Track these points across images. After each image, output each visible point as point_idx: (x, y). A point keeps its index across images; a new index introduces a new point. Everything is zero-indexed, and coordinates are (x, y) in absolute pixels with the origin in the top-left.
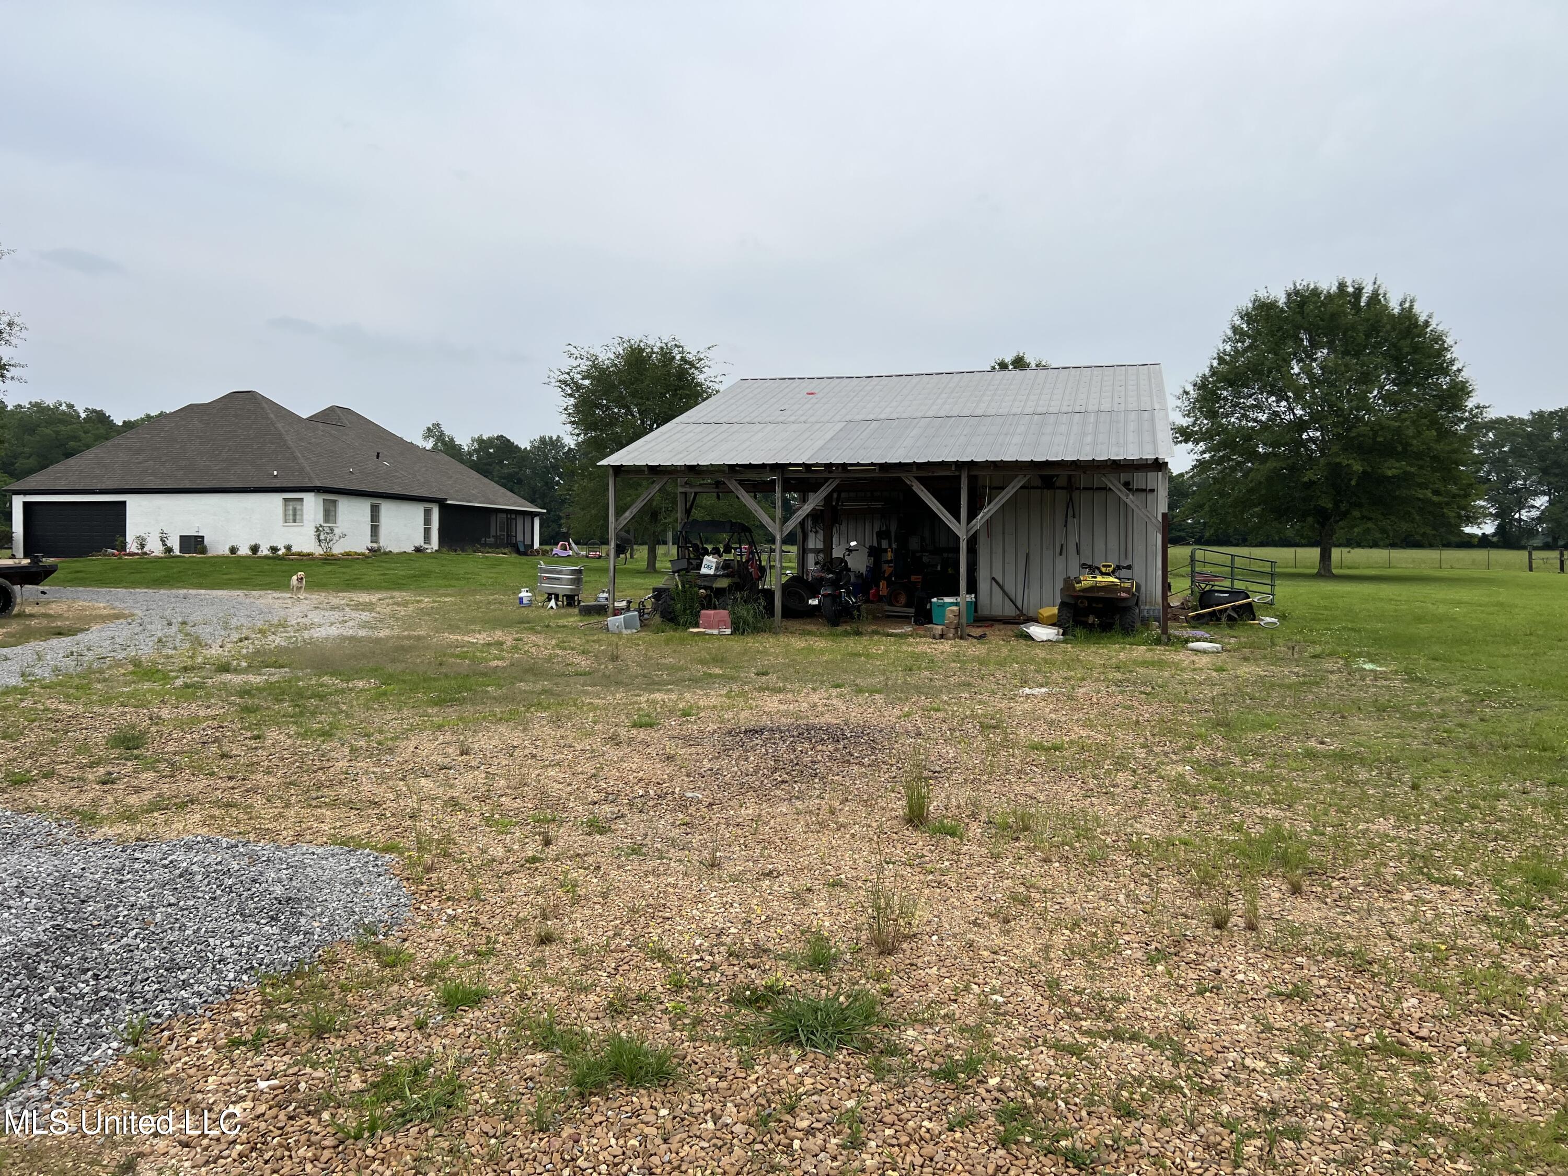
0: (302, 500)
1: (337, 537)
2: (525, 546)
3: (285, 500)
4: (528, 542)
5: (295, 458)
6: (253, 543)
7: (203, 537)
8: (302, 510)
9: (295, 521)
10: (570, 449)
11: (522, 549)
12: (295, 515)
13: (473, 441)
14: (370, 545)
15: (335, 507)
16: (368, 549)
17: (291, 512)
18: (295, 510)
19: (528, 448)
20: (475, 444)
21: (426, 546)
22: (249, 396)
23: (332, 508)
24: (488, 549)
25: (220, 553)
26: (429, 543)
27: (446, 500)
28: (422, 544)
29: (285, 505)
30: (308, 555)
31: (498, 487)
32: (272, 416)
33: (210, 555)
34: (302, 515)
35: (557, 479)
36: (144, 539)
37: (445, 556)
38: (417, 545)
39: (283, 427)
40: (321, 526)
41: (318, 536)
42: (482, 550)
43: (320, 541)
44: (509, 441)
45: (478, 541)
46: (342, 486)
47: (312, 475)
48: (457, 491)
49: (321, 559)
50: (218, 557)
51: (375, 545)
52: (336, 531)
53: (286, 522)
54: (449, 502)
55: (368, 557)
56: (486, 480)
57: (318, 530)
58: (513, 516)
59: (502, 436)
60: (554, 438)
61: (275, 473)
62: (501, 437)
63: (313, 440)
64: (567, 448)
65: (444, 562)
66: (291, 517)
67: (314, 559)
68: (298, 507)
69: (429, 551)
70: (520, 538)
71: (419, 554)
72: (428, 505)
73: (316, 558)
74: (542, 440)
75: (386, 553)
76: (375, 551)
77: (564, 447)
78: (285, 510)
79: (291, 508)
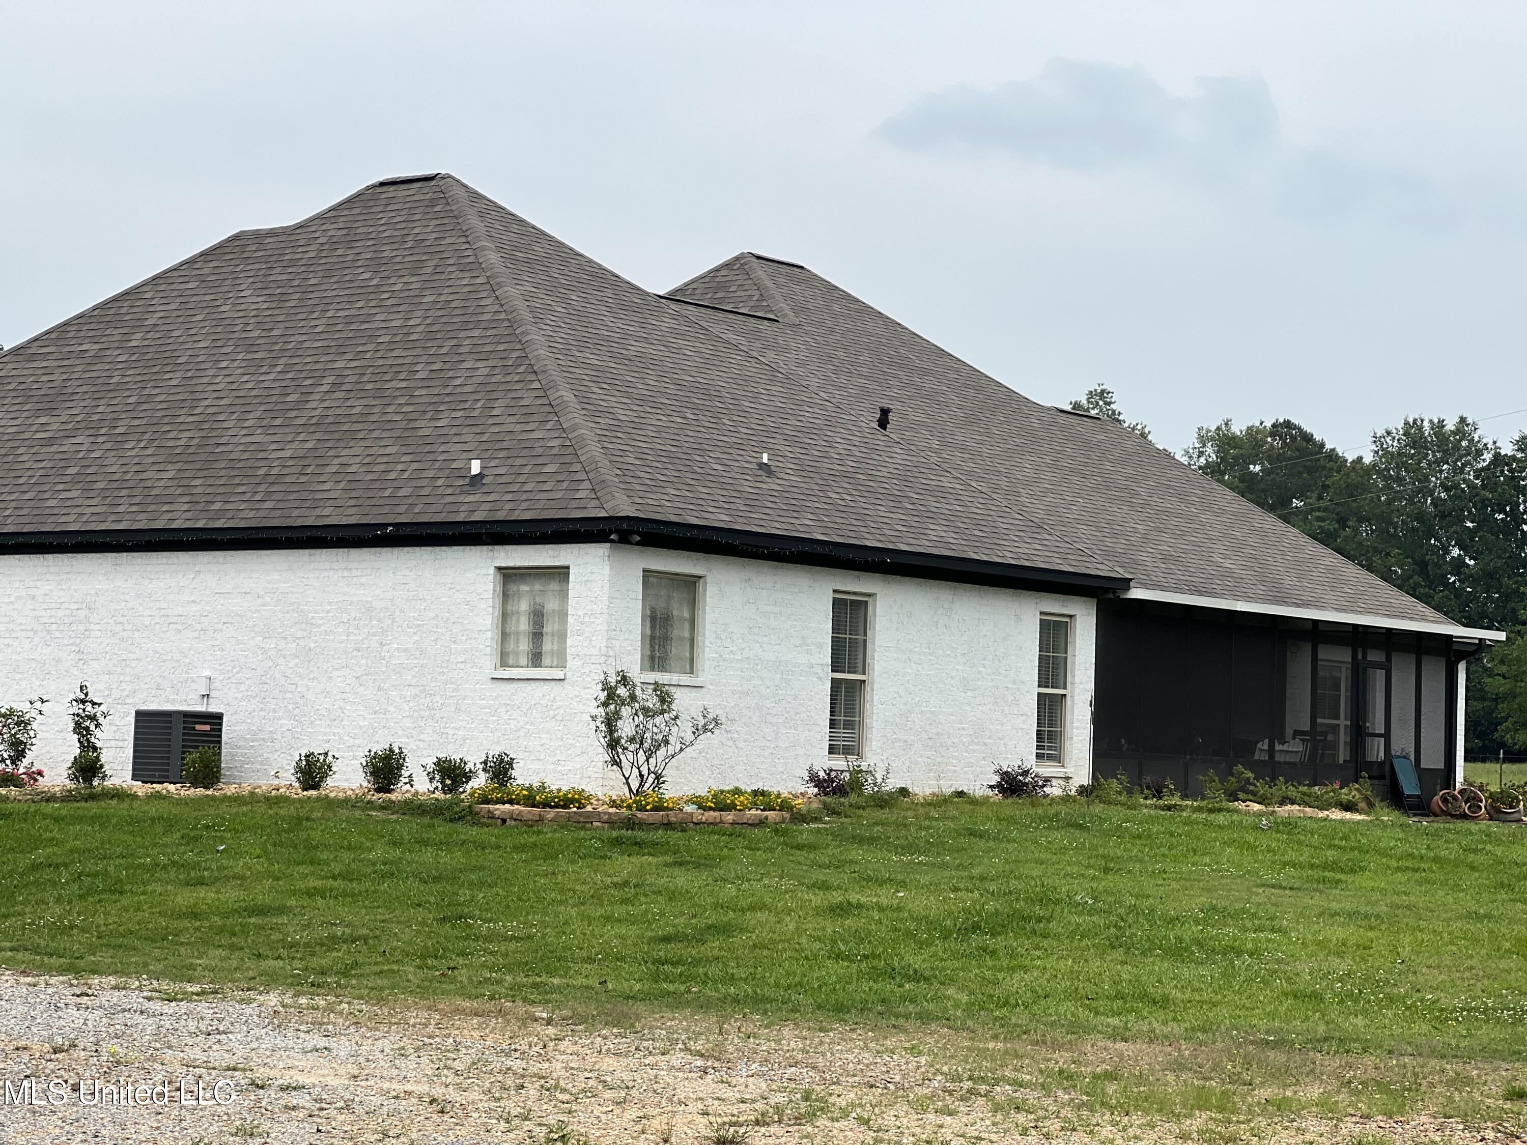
0: (561, 573)
1: (684, 730)
2: (1422, 773)
3: (508, 575)
4: (1433, 760)
5: (554, 409)
6: (379, 747)
7: (216, 719)
8: (563, 615)
9: (536, 659)
10: (1497, 456)
11: (1410, 787)
12: (537, 636)
13: (1203, 440)
14: (823, 762)
15: (693, 603)
16: (814, 779)
17: (523, 625)
18: (538, 616)
19: (1368, 459)
20: (1209, 450)
21: (1047, 770)
22: (427, 192)
23: (680, 611)
24: (1282, 787)
25: (264, 783)
26: (1058, 758)
27: (1126, 583)
28: (1030, 761)
29: (506, 596)
30: (566, 802)
31: (1313, 548)
32: (493, 257)
33: (231, 790)
34: (562, 636)
35: (1456, 552)
36: (23, 723)
37: (1116, 814)
38: (1010, 763)
39: (528, 298)
40: (624, 680)
41: (610, 723)
42: (1261, 787)
43: (613, 744)
44: (1308, 438)
45: (1244, 752)
46: (719, 519)
47: (609, 473)
48: (1165, 558)
49: (611, 823)
50: (253, 798)
51: (839, 763)
52: (683, 701)
53: (504, 664)
54: (1137, 593)
55: (800, 818)
56: (1270, 522)
57: (611, 695)
58: (1375, 656)
59: (1288, 424)
60: (1450, 426)
61: (476, 467)
62: (1283, 429)
63: (634, 348)
64: (1488, 457)
65: (1112, 848)
66: (524, 646)
67: (584, 822)
68: (551, 605)
69: (1055, 790)
70: (1402, 741)
71: (1013, 806)
72: (1055, 605)
73: (595, 814)
74: (1412, 431)
75: (883, 801)
76: (841, 790)
77: (1479, 453)
78: (505, 616)
79: (524, 606)
